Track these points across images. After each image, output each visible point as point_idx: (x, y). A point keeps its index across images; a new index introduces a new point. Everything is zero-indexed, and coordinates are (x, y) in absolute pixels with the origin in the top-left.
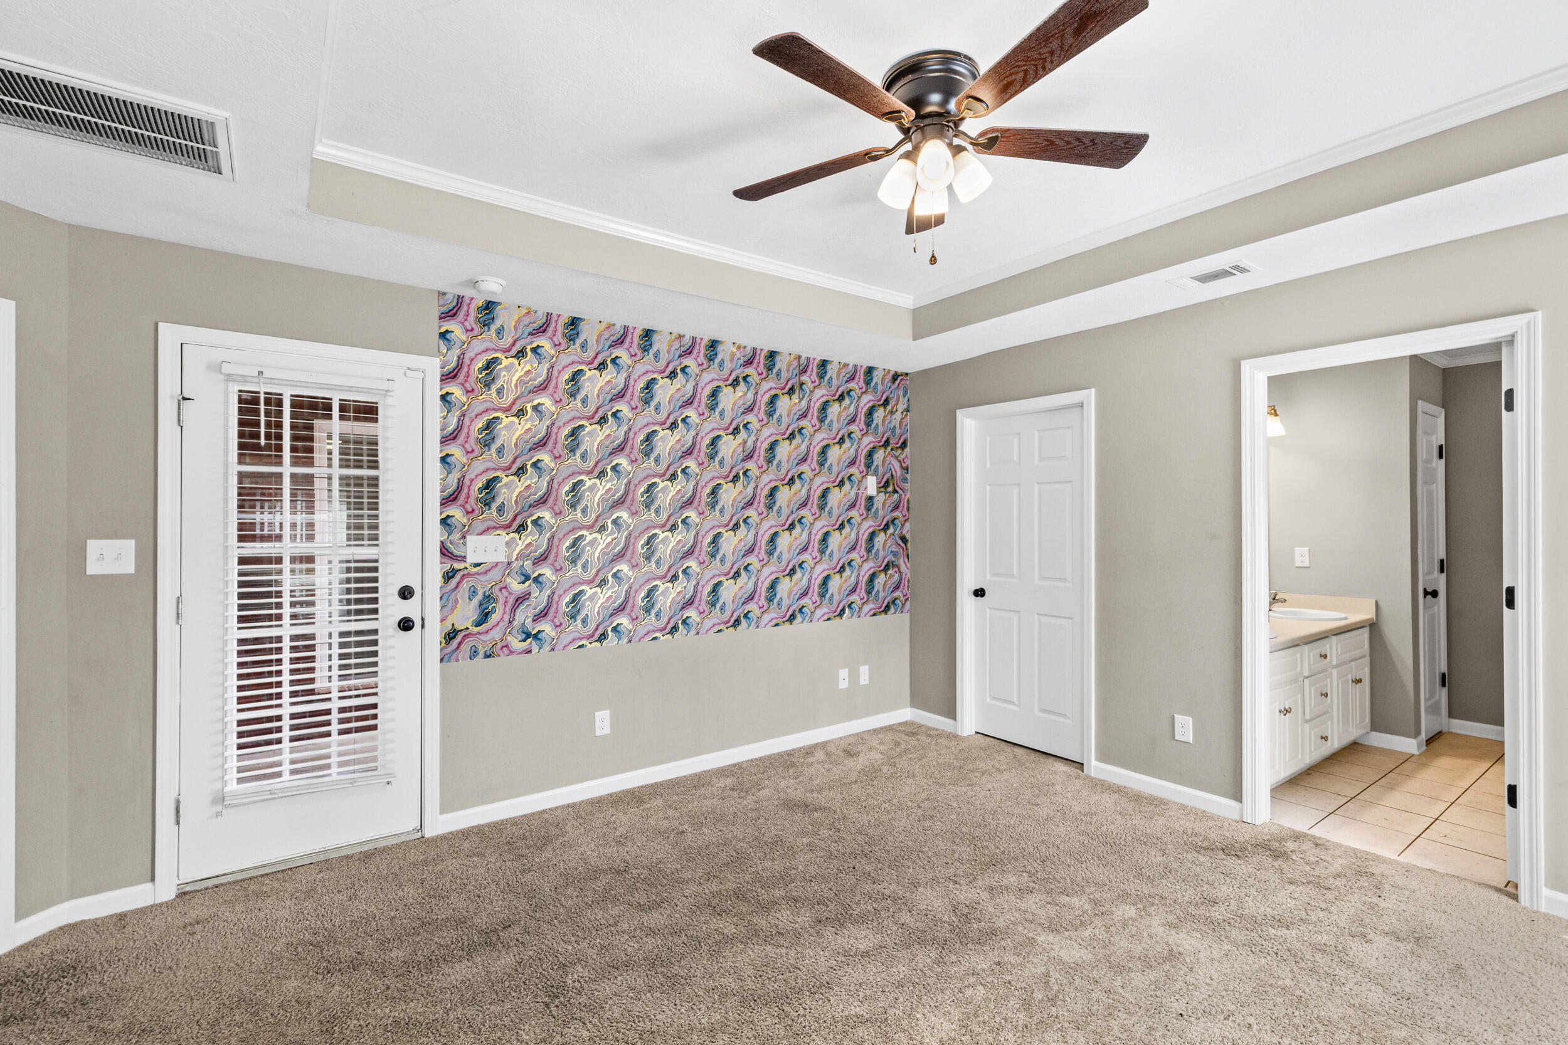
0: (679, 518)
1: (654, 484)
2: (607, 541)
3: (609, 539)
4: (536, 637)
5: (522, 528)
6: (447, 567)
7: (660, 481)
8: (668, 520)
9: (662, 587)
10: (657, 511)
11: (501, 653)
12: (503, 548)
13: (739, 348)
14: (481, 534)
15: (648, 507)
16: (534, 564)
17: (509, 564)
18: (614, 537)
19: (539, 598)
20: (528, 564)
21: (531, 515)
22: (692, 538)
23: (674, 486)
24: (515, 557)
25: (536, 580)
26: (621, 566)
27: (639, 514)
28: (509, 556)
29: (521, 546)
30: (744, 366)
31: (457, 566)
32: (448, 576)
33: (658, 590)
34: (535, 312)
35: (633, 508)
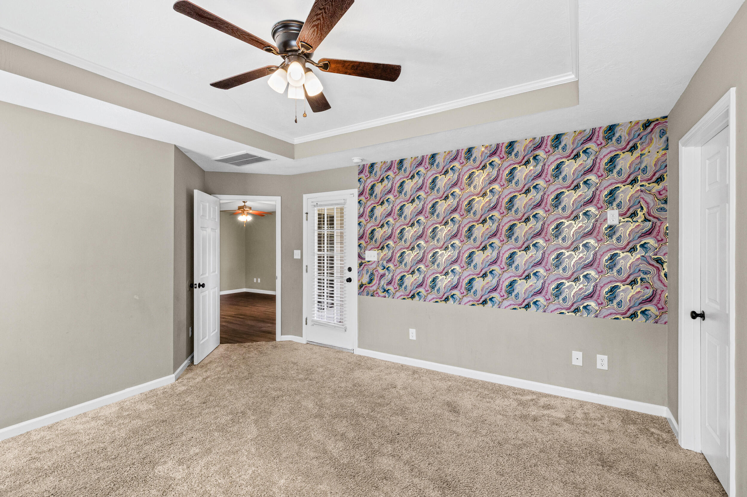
0: (449, 244)
1: (436, 228)
2: (415, 254)
3: (416, 253)
4: (387, 291)
5: (383, 248)
6: (360, 262)
7: (439, 226)
8: (443, 245)
9: (440, 278)
10: (438, 241)
11: (376, 295)
12: (376, 256)
13: (486, 147)
14: (370, 250)
15: (433, 238)
16: (387, 262)
17: (378, 262)
18: (417, 252)
19: (389, 277)
20: (385, 262)
21: (386, 243)
22: (457, 254)
23: (447, 228)
24: (380, 259)
25: (387, 269)
26: (421, 266)
27: (429, 242)
28: (378, 259)
29: (382, 255)
30: (490, 156)
31: (363, 261)
32: (361, 265)
33: (438, 279)
34: (387, 162)
35: (426, 239)
